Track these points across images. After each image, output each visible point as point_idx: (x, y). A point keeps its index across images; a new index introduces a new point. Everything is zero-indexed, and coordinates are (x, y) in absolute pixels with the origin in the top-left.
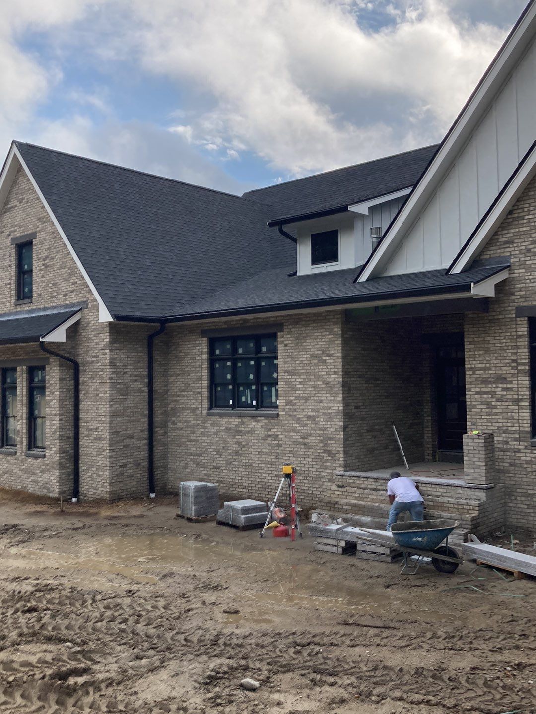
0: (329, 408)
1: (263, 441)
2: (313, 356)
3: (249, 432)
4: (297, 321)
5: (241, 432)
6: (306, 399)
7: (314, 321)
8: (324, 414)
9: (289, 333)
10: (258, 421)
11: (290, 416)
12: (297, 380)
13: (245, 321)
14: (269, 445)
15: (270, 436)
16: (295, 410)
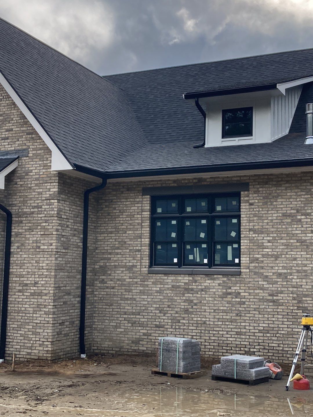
0: (306, 265)
1: (220, 299)
2: (285, 215)
3: (202, 290)
4: (266, 181)
5: (192, 290)
6: (277, 257)
7: (287, 182)
8: (298, 272)
9: (255, 192)
10: (214, 279)
11: (255, 273)
12: (264, 239)
13: (200, 180)
14: (228, 302)
15: (230, 294)
16: (262, 268)
